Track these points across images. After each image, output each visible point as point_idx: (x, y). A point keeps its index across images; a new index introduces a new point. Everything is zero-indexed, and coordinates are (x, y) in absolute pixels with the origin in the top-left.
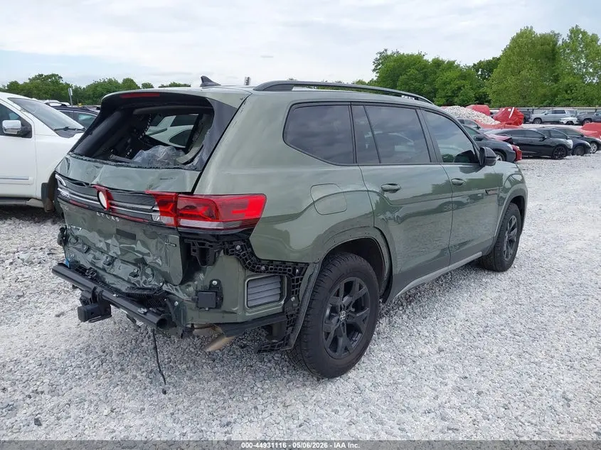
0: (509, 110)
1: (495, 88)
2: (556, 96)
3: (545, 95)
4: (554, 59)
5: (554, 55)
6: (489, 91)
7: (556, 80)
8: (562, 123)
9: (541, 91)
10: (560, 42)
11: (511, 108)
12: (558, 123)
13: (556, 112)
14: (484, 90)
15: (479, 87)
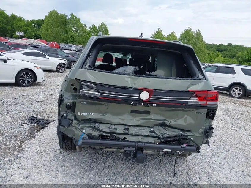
0: (54, 43)
1: (43, 33)
2: (67, 39)
3: (64, 39)
4: (66, 25)
5: (66, 23)
6: (40, 34)
7: (67, 33)
8: (72, 51)
9: (63, 37)
10: (68, 19)
11: (54, 42)
12: (70, 50)
13: (69, 46)
14: (38, 33)
15: (35, 31)
